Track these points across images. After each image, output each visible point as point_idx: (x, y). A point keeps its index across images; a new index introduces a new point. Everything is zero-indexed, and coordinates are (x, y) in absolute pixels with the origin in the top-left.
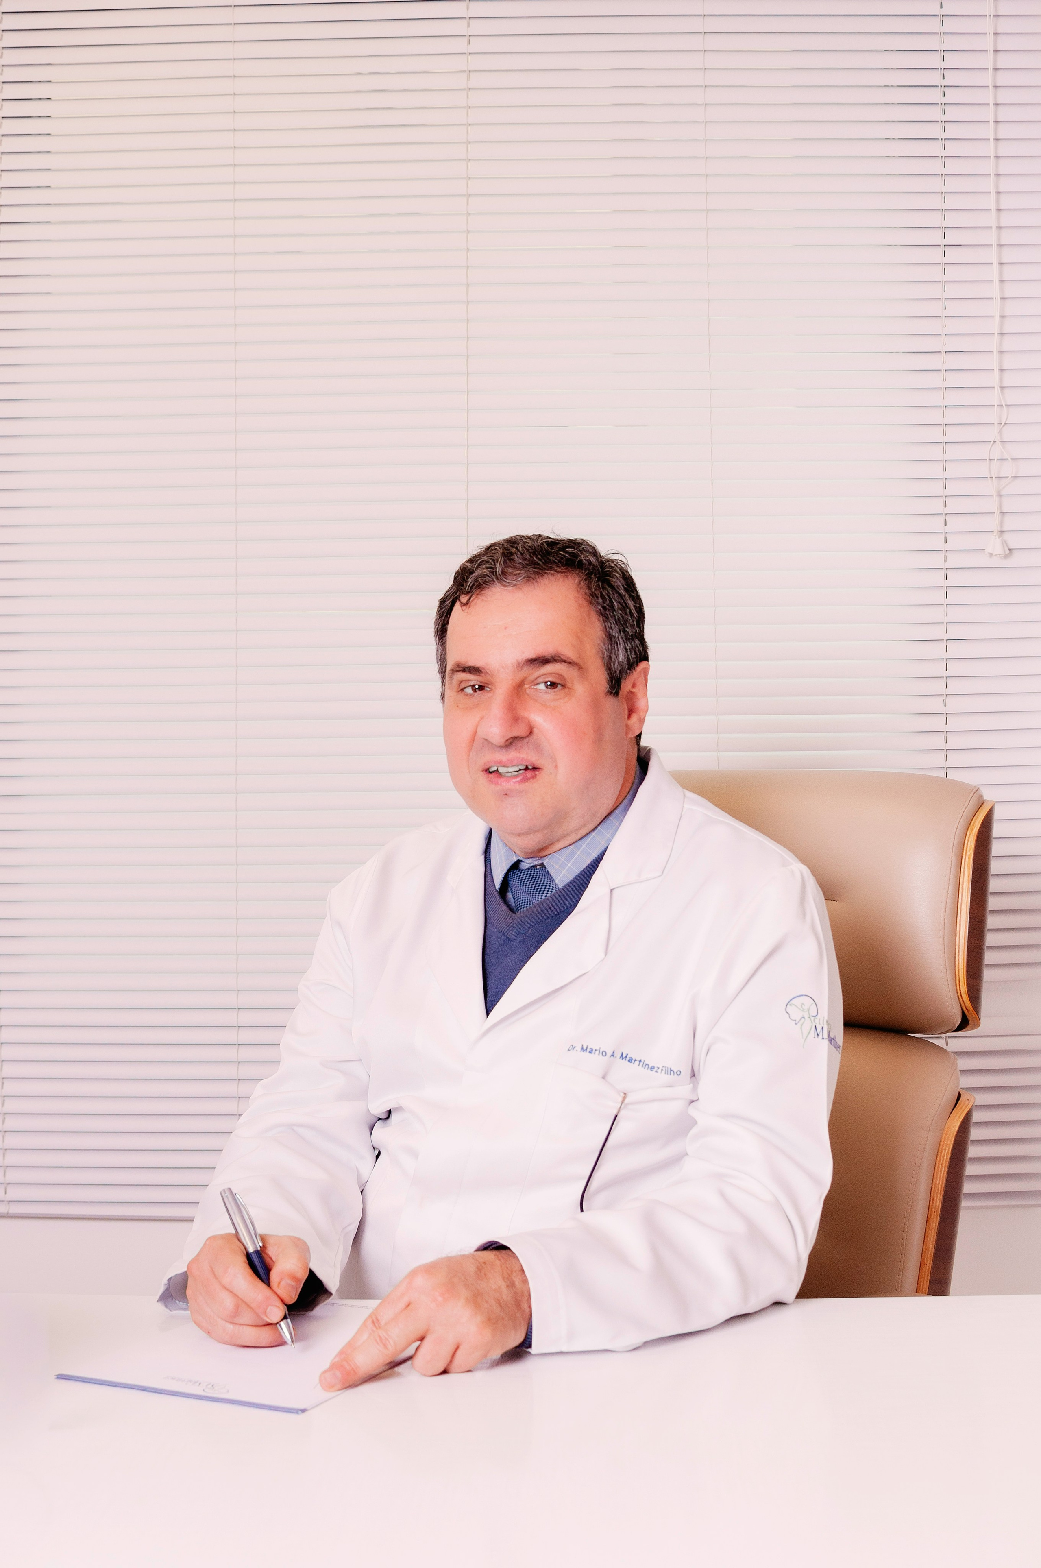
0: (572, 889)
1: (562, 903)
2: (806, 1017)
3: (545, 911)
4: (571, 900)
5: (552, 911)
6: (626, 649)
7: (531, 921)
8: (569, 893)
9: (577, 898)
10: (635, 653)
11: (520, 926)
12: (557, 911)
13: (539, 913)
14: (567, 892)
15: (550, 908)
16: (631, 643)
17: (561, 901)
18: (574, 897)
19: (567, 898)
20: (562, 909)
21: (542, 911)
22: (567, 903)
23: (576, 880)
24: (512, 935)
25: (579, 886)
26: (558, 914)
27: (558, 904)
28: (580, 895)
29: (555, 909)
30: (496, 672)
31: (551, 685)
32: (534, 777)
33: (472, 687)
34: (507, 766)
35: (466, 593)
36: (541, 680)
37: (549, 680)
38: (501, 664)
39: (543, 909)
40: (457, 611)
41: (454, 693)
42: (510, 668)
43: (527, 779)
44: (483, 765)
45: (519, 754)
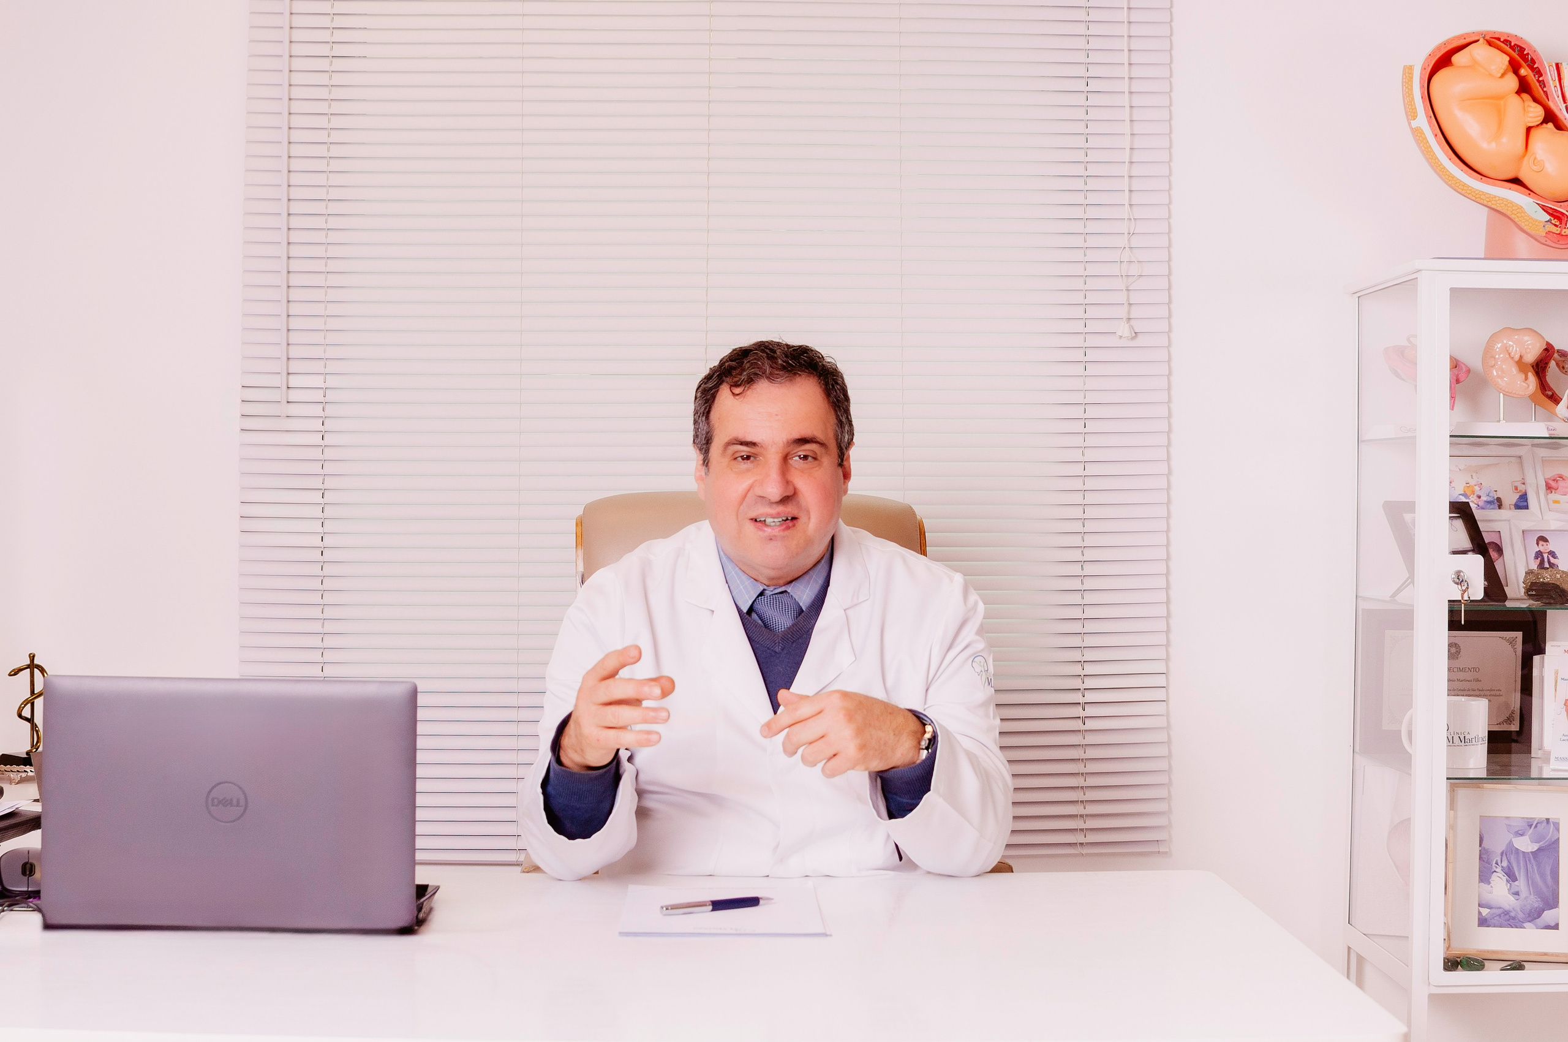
0: (814, 610)
1: (810, 622)
2: (983, 670)
7: (793, 637)
23: (813, 604)
24: (778, 649)
30: (770, 446)
31: (806, 457)
32: (794, 526)
33: (742, 457)
34: (774, 518)
35: (737, 385)
36: (800, 453)
37: (804, 454)
38: (773, 442)
39: (800, 627)
40: (727, 399)
41: (728, 460)
42: (781, 445)
43: (789, 527)
44: (754, 516)
45: (785, 508)
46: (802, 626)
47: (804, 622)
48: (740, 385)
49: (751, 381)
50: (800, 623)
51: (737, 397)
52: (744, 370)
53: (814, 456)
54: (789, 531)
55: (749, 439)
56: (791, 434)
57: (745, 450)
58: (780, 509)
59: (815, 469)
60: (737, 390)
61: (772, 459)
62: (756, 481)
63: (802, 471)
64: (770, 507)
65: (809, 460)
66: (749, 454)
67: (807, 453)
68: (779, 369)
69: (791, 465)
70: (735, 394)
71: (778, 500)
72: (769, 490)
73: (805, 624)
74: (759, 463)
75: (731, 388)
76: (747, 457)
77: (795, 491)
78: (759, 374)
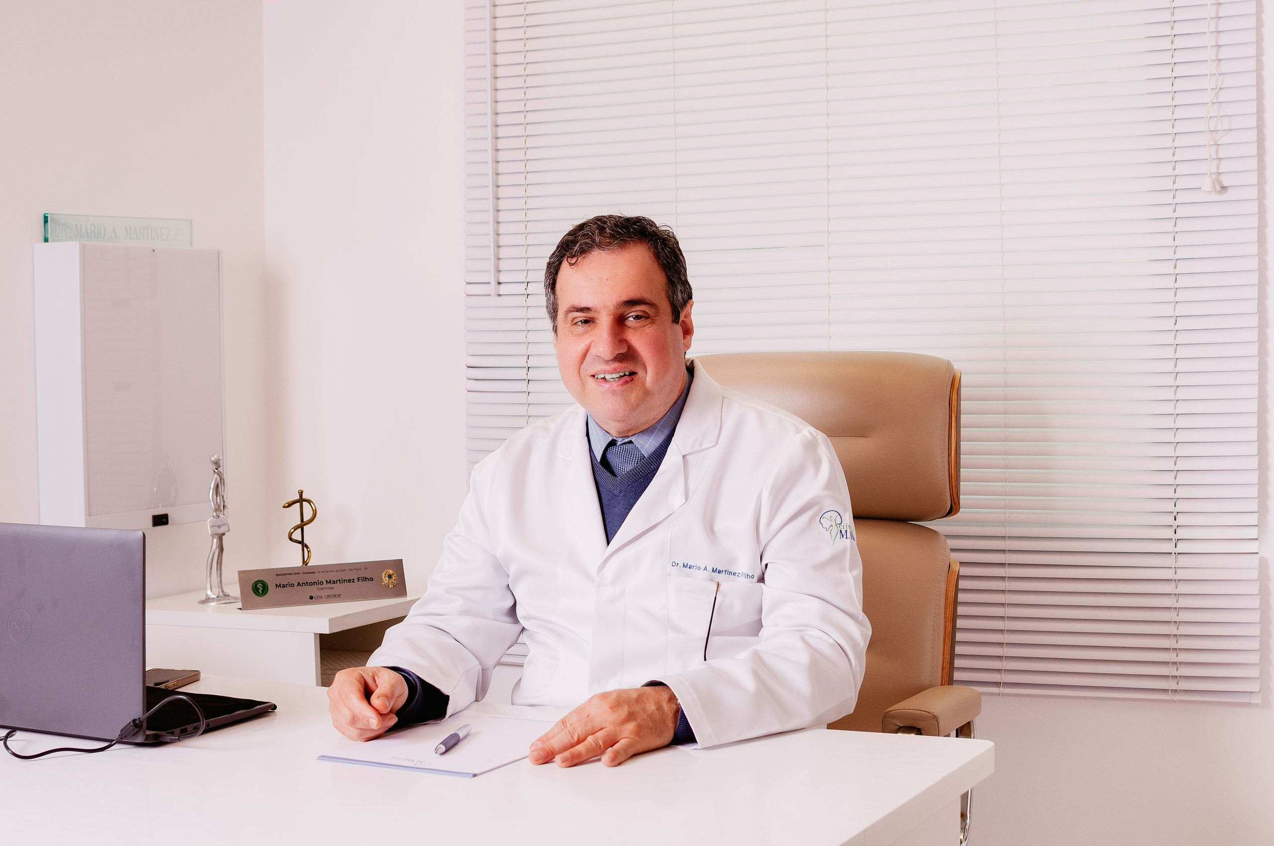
0: (655, 458)
1: (649, 467)
2: (833, 525)
4: (655, 465)
5: (643, 473)
6: (681, 291)
7: (629, 481)
8: (652, 460)
9: (659, 461)
10: (685, 293)
11: (622, 485)
12: (646, 473)
15: (641, 472)
16: (684, 287)
17: (647, 466)
18: (656, 463)
19: (652, 464)
20: (649, 472)
21: (635, 473)
22: (652, 467)
23: (656, 451)
24: (616, 492)
25: (659, 455)
26: (647, 475)
27: (647, 468)
30: (602, 310)
31: (637, 317)
32: (632, 380)
33: (581, 321)
34: (612, 373)
35: (573, 256)
36: (631, 314)
37: (635, 314)
38: (605, 305)
39: (637, 472)
40: (565, 269)
41: (569, 326)
42: (611, 308)
43: (627, 382)
44: (593, 373)
45: (621, 364)
46: (639, 471)
47: (641, 467)
48: (574, 256)
49: (583, 251)
50: (637, 469)
51: (572, 267)
52: (577, 242)
53: (647, 316)
54: (627, 385)
55: (584, 305)
56: (621, 297)
57: (581, 316)
58: (616, 365)
59: (647, 327)
60: (573, 261)
61: (605, 321)
62: (593, 341)
63: (635, 329)
64: (607, 364)
65: (642, 319)
66: (587, 319)
67: (640, 314)
68: (607, 237)
69: (626, 326)
70: (571, 265)
71: (612, 357)
72: (601, 349)
73: (643, 469)
74: (595, 326)
75: (567, 259)
76: (586, 322)
77: (630, 348)
78: (590, 244)
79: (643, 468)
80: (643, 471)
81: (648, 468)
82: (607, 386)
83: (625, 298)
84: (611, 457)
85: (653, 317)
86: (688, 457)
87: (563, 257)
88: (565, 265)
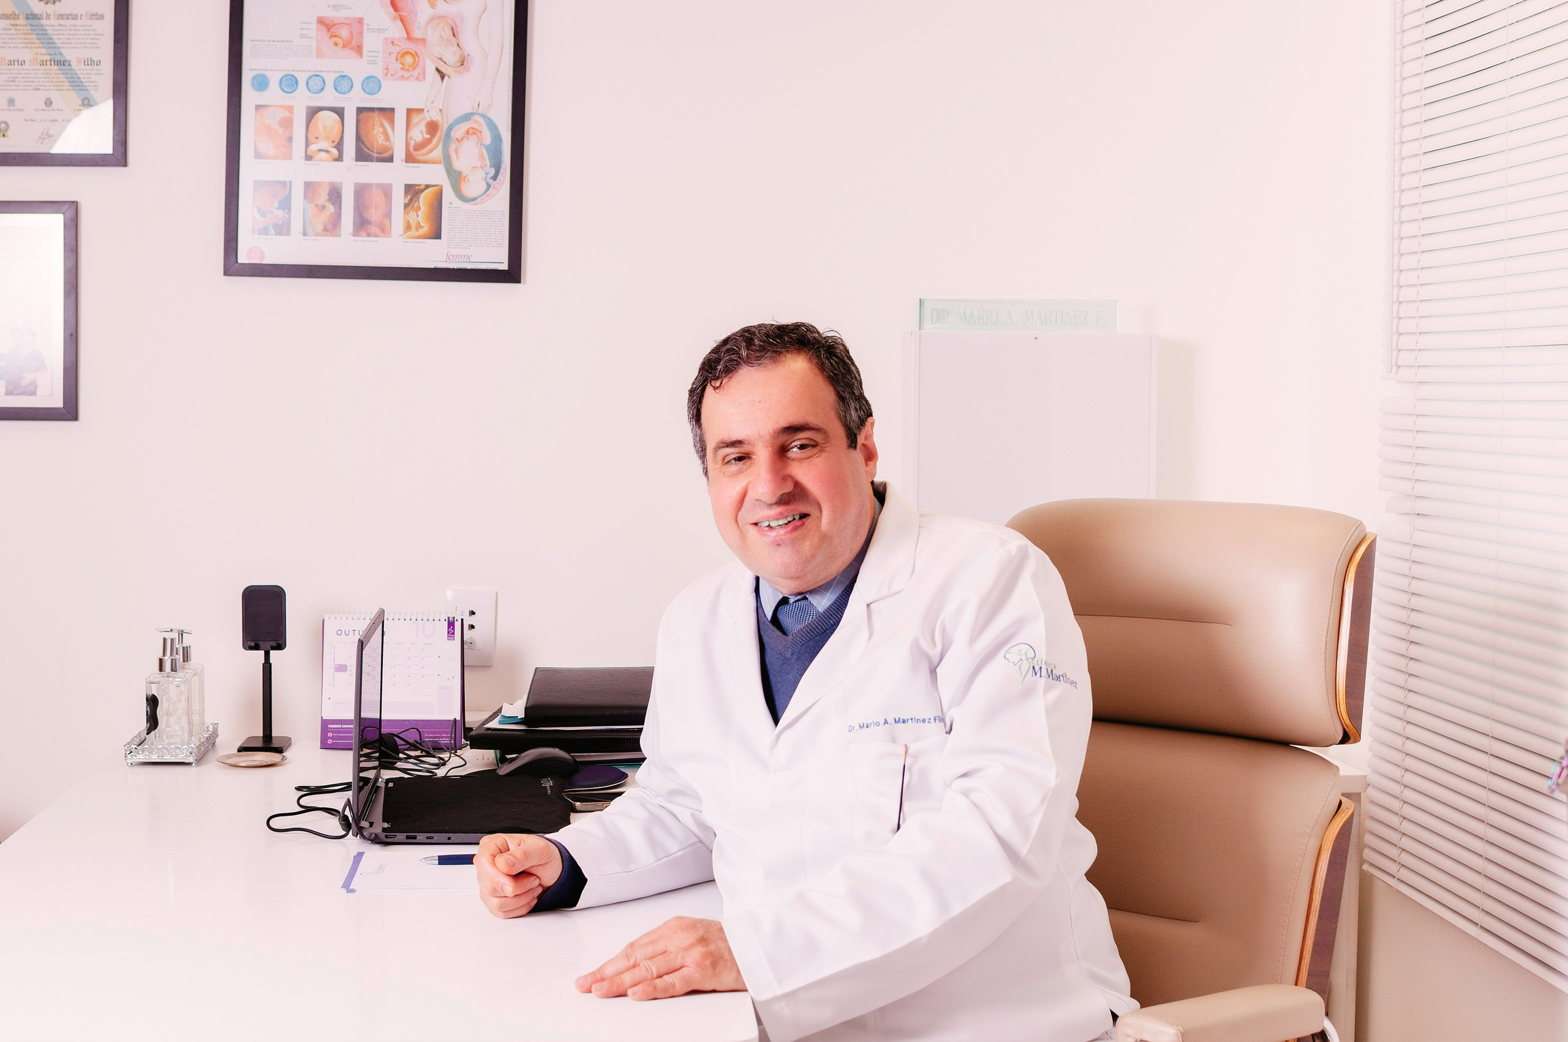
0: (834, 610)
1: (828, 621)
2: (1024, 659)
3: (814, 630)
4: (834, 618)
5: (819, 630)
6: (856, 408)
7: (802, 639)
8: (831, 613)
9: (839, 616)
10: (864, 411)
11: (793, 644)
12: (823, 629)
13: (809, 633)
14: (830, 612)
15: (817, 628)
16: (859, 403)
17: (826, 620)
19: (831, 617)
20: (828, 627)
21: (810, 630)
22: (831, 621)
23: (835, 605)
24: (788, 655)
25: (840, 607)
26: (825, 631)
27: (824, 623)
28: (841, 614)
29: (821, 627)
30: (759, 444)
31: (802, 447)
32: (803, 524)
33: (735, 458)
34: (777, 519)
35: (716, 378)
36: (794, 444)
37: (800, 443)
38: (760, 436)
39: (812, 629)
40: (710, 395)
41: (719, 466)
42: (768, 437)
43: (796, 529)
44: (754, 521)
45: (788, 507)
46: (814, 627)
47: (817, 623)
48: (718, 378)
49: (729, 371)
50: (813, 625)
51: (717, 391)
52: (721, 360)
53: (813, 443)
54: (799, 529)
55: (734, 438)
57: (733, 452)
58: (782, 508)
59: (814, 458)
60: (718, 384)
61: (763, 455)
62: (750, 482)
63: (801, 460)
64: (770, 509)
65: (809, 449)
66: (742, 455)
67: (804, 442)
68: (757, 350)
69: (788, 458)
70: (715, 388)
71: (774, 500)
72: (760, 491)
73: (819, 625)
74: (752, 464)
75: (711, 382)
76: (740, 459)
77: (797, 484)
78: (736, 360)
79: (820, 623)
80: (819, 627)
81: (826, 623)
82: (773, 534)
83: (784, 423)
84: (781, 617)
85: (823, 444)
86: (872, 606)
87: (706, 380)
88: (709, 390)
